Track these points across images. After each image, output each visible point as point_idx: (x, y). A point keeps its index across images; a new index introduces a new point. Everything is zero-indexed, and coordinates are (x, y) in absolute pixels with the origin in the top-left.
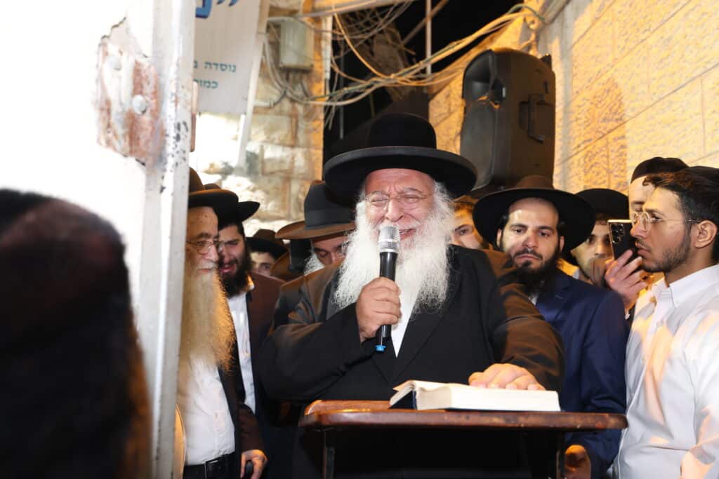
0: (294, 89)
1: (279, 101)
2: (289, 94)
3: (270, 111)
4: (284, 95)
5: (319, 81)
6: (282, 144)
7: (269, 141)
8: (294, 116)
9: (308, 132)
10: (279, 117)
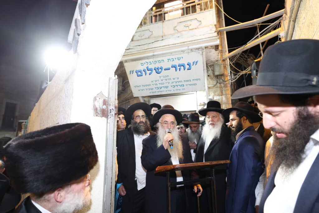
0: (220, 80)
1: (216, 84)
2: (218, 82)
3: (214, 87)
4: (217, 82)
5: (227, 76)
6: (219, 95)
7: (215, 95)
8: (221, 87)
9: (225, 91)
10: (217, 88)
